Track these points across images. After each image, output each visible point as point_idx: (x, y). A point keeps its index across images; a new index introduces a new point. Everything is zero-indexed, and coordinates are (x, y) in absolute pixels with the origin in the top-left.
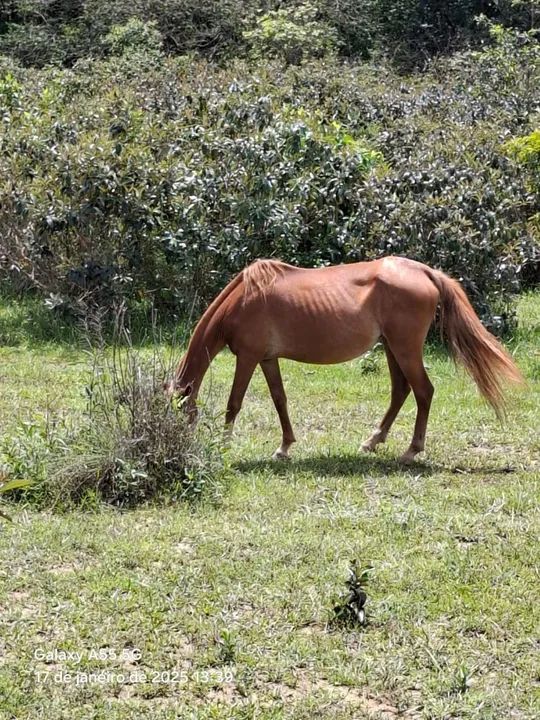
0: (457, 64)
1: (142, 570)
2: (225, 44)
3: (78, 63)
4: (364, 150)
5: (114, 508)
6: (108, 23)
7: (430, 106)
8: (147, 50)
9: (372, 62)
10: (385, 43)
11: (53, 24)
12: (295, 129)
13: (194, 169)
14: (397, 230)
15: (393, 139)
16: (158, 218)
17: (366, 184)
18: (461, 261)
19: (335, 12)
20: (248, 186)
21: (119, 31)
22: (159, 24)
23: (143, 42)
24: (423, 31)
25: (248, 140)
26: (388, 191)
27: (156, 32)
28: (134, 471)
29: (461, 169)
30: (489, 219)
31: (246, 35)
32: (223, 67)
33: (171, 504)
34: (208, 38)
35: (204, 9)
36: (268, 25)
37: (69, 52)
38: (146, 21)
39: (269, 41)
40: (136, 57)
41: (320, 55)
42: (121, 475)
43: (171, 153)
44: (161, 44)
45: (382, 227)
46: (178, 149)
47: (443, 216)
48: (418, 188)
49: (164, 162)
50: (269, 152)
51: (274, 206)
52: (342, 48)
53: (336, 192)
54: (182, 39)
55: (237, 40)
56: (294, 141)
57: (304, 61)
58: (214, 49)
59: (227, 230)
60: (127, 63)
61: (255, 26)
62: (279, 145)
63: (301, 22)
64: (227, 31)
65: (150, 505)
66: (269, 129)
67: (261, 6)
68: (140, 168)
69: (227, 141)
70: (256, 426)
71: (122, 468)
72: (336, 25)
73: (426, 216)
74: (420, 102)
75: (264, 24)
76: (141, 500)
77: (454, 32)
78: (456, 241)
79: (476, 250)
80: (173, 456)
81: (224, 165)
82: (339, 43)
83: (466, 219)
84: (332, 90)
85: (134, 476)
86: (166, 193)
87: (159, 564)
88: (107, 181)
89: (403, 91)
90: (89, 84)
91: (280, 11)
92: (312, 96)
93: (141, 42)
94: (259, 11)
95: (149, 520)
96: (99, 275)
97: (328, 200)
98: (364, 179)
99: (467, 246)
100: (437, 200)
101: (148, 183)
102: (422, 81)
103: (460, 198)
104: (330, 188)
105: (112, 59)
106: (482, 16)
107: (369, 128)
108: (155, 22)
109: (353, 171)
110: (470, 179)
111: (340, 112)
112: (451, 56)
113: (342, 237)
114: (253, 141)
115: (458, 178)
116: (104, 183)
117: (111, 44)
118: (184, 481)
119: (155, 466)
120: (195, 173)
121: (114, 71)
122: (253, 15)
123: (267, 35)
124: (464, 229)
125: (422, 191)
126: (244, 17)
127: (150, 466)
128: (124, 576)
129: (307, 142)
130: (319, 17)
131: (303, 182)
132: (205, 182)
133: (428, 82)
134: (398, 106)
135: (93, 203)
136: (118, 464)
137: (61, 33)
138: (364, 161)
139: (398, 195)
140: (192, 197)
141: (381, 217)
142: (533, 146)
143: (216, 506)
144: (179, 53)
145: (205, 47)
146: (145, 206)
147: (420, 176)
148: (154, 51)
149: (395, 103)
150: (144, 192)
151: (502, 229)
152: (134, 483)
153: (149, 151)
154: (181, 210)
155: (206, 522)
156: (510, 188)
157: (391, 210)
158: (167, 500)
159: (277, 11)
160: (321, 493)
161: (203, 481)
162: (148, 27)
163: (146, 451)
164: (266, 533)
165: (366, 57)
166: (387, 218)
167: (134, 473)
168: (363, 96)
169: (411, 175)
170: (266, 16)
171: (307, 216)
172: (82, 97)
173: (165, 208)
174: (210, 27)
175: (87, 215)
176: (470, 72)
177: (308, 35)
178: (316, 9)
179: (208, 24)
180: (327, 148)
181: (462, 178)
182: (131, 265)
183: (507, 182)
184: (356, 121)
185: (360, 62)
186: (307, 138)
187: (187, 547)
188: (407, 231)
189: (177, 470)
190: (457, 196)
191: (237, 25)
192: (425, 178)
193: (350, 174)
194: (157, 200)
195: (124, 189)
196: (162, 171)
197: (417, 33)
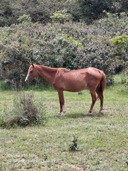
0: (100, 22)
1: (27, 141)
2: (46, 19)
3: (11, 25)
4: (78, 43)
5: (20, 127)
6: (18, 16)
7: (94, 32)
8: (28, 22)
9: (80, 22)
10: (83, 18)
11: (6, 16)
12: (61, 39)
13: (38, 49)
14: (85, 61)
15: (85, 40)
16: (30, 61)
17: (78, 51)
18: (101, 68)
19: (71, 11)
20: (51, 52)
21: (21, 18)
22: (30, 15)
23: (27, 20)
24: (92, 14)
25: (50, 42)
26: (83, 52)
27: (30, 17)
28: (25, 118)
29: (100, 46)
30: (106, 58)
31: (51, 17)
32: (46, 25)
33: (33, 126)
34: (42, 18)
35: (41, 11)
36: (56, 15)
37: (10, 23)
38: (27, 15)
39: (56, 18)
40: (25, 23)
41: (68, 21)
42: (22, 120)
43: (32, 45)
44: (31, 20)
45: (82, 61)
46: (34, 44)
47: (96, 57)
48: (90, 51)
49: (31, 48)
50: (55, 44)
51: (57, 57)
52: (73, 19)
53: (71, 53)
54: (36, 19)
55: (49, 18)
56: (60, 41)
57: (64, 23)
58: (44, 21)
59: (46, 63)
60: (23, 25)
61: (53, 15)
62: (57, 43)
63: (63, 14)
64: (46, 16)
65: (29, 126)
66: (55, 39)
67: (54, 10)
68: (25, 49)
69: (45, 42)
70: (53, 107)
71: (22, 118)
72: (72, 14)
73: (92, 58)
74: (91, 31)
75: (55, 14)
76: (27, 125)
77: (99, 14)
78: (99, 63)
79: (104, 65)
80: (33, 115)
81: (45, 48)
82: (72, 18)
83: (101, 58)
84: (71, 29)
85: (25, 120)
86: (32, 55)
87: (31, 139)
88: (17, 52)
89: (88, 29)
90: (14, 30)
91: (59, 11)
92: (66, 31)
93: (26, 20)
94: (54, 11)
95: (29, 130)
96: (17, 74)
97: (69, 55)
98: (77, 50)
99: (102, 64)
100: (94, 54)
101: (27, 53)
102: (92, 26)
103: (100, 53)
104: (70, 52)
105: (20, 24)
106: (104, 10)
107: (79, 38)
108: (29, 15)
109: (75, 48)
110: (102, 49)
111: (72, 34)
112: (99, 20)
113: (73, 63)
114: (51, 42)
115: (99, 48)
116: (17, 53)
117: (19, 21)
118: (36, 121)
119: (29, 117)
120: (38, 50)
121: (20, 27)
122: (52, 12)
123: (56, 17)
124: (101, 60)
125: (91, 52)
126: (50, 13)
127: (28, 117)
128: (23, 142)
129: (64, 42)
130: (68, 12)
131: (63, 51)
132: (41, 52)
133: (93, 26)
134: (86, 32)
135: (15, 58)
136: (21, 117)
137: (8, 18)
138: (78, 45)
139: (85, 53)
140: (38, 56)
141: (82, 58)
142: (115, 41)
143: (44, 126)
144: (35, 22)
145: (41, 20)
146: (27, 58)
147: (90, 49)
148: (29, 22)
149: (85, 32)
150: (26, 55)
151: (109, 60)
152: (25, 121)
153: (27, 45)
154: (35, 59)
155: (41, 130)
156: (111, 50)
157: (84, 56)
158: (33, 125)
159: (58, 11)
160: (68, 122)
161: (41, 120)
162: (28, 16)
163: (27, 114)
164: (55, 131)
165: (79, 21)
166: (83, 58)
167: (25, 119)
168: (78, 30)
169: (88, 48)
170: (55, 12)
171: (64, 59)
172: (13, 33)
173: (32, 58)
174: (42, 16)
175: (13, 61)
176: (103, 24)
177: (65, 16)
178: (67, 10)
179: (42, 15)
180: (68, 43)
181: (100, 48)
182: (24, 72)
183: (111, 49)
184: (76, 36)
185: (77, 22)
186: (64, 40)
187: (37, 135)
188: (88, 61)
189: (35, 118)
190: (99, 53)
191: (49, 15)
192: (91, 49)
193: (74, 49)
194: (29, 57)
195: (22, 54)
196: (30, 50)
197: (91, 15)
